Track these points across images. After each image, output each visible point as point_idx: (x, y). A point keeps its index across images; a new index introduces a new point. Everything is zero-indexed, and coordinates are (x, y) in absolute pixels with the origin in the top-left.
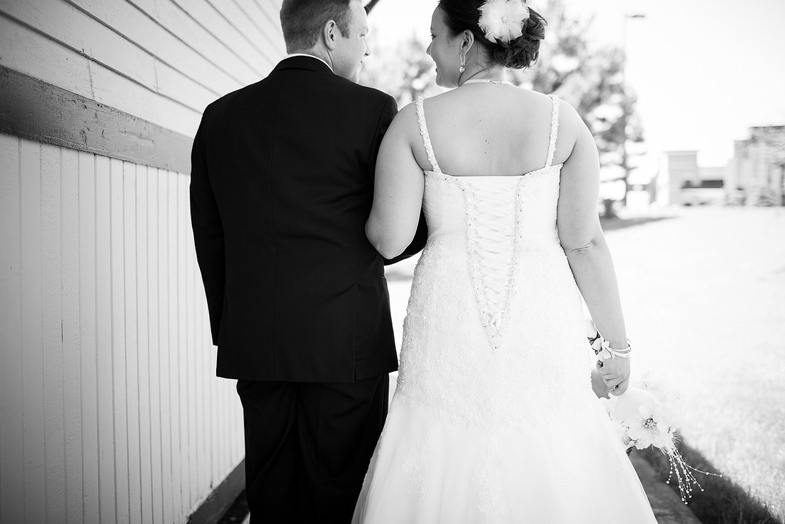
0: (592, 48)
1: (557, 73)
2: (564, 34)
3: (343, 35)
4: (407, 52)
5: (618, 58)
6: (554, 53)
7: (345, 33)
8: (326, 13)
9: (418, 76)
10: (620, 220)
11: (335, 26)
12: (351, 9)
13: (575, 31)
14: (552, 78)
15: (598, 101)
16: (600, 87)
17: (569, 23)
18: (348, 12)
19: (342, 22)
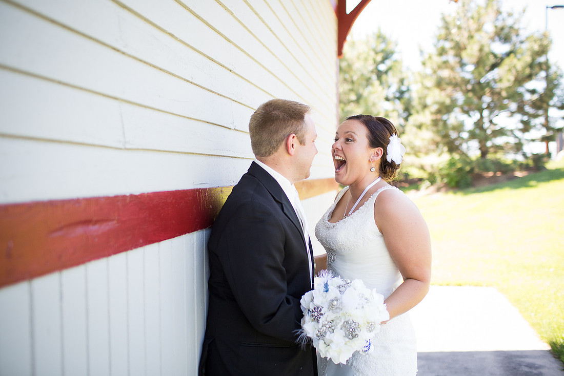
0: (523, 34)
1: (495, 56)
2: (500, 24)
3: (301, 144)
4: (373, 43)
5: (545, 42)
6: (492, 39)
7: (302, 142)
8: (288, 130)
9: (383, 62)
10: (548, 170)
11: (295, 138)
12: (306, 122)
13: (509, 22)
14: (492, 60)
15: (530, 77)
16: (531, 66)
17: (504, 15)
18: (304, 125)
19: (300, 134)
